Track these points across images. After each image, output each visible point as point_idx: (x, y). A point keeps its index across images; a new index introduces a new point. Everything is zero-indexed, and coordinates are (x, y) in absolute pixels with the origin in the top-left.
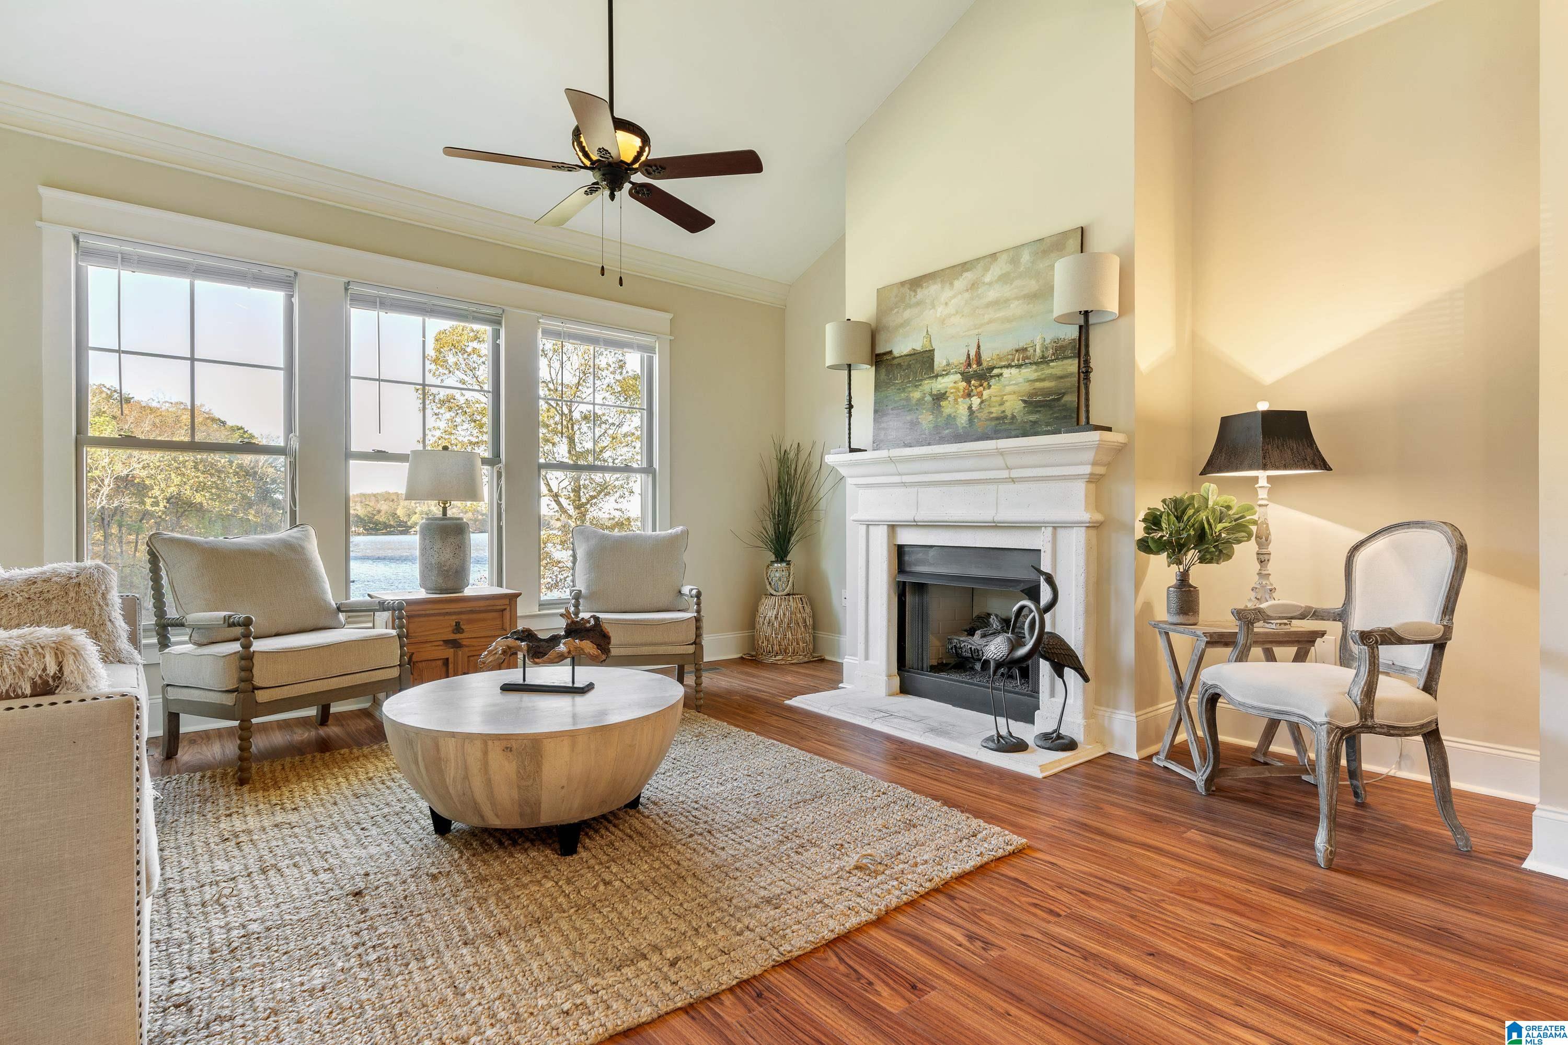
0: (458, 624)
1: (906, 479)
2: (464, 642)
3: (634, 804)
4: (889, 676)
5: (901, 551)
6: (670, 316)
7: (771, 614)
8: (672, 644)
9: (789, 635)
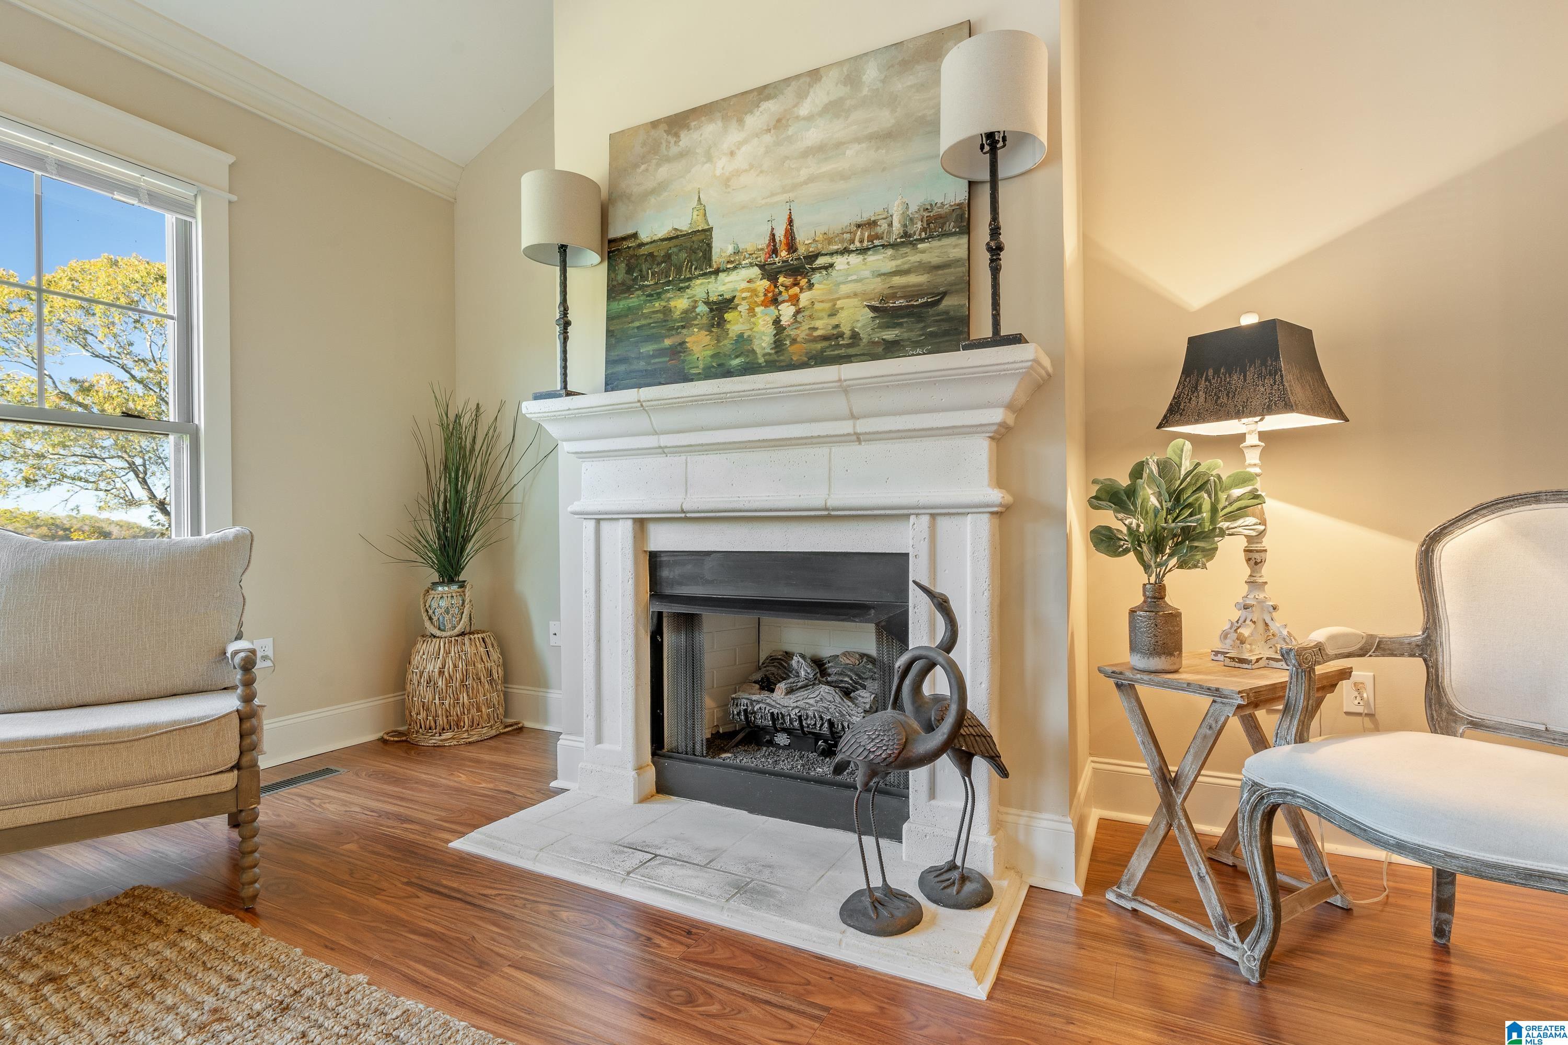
1: (665, 440)
4: (639, 769)
5: (655, 560)
7: (432, 667)
8: (175, 777)
9: (464, 698)
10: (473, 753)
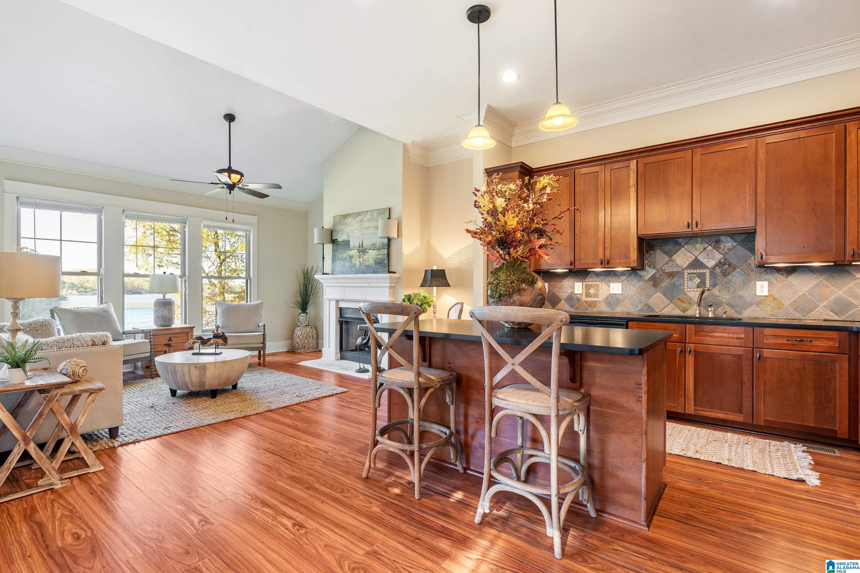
0: (170, 338)
1: (340, 285)
2: (172, 345)
3: (235, 387)
4: (336, 353)
5: (341, 309)
6: (258, 217)
7: (299, 333)
8: (255, 343)
9: (306, 341)
10: (308, 354)
